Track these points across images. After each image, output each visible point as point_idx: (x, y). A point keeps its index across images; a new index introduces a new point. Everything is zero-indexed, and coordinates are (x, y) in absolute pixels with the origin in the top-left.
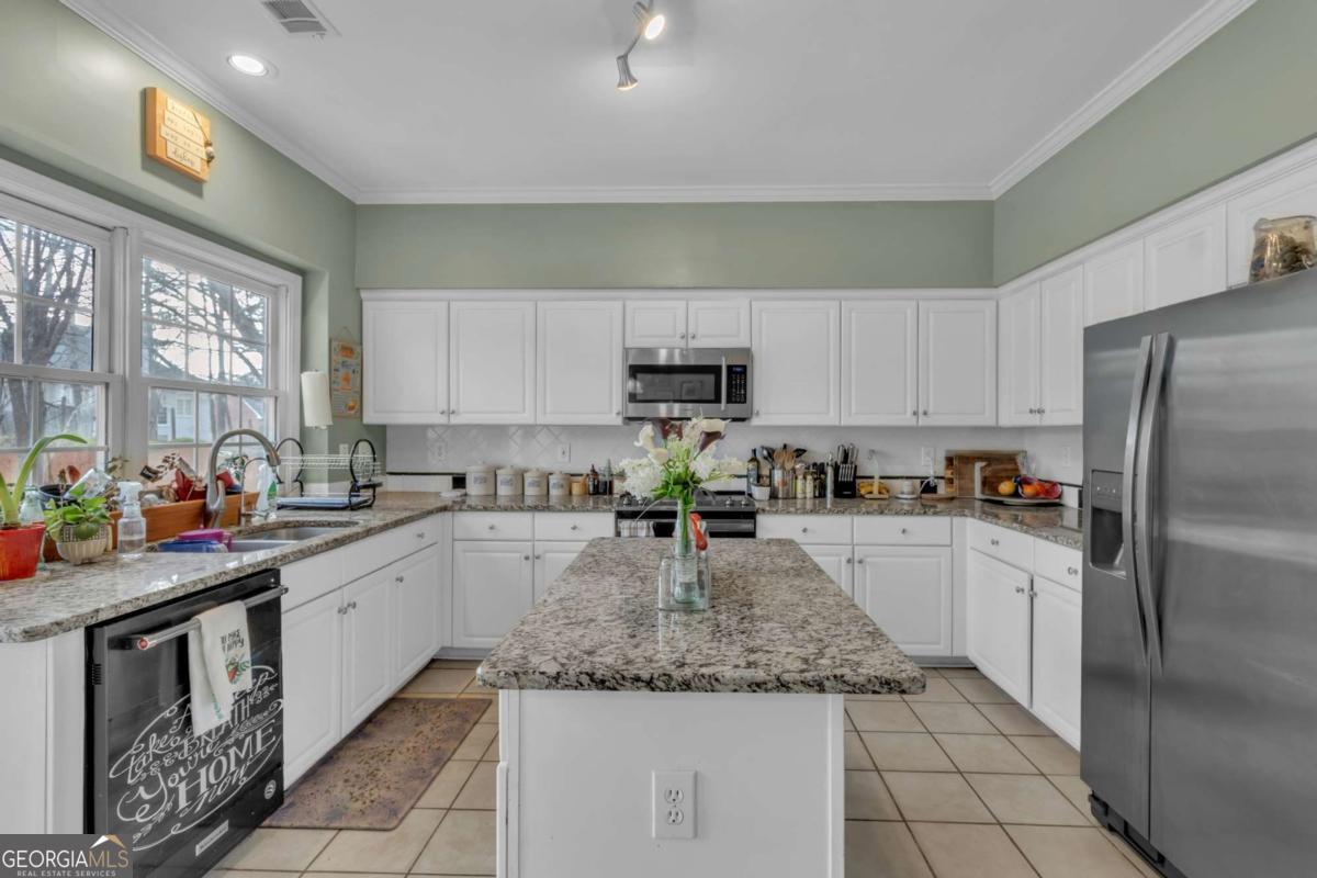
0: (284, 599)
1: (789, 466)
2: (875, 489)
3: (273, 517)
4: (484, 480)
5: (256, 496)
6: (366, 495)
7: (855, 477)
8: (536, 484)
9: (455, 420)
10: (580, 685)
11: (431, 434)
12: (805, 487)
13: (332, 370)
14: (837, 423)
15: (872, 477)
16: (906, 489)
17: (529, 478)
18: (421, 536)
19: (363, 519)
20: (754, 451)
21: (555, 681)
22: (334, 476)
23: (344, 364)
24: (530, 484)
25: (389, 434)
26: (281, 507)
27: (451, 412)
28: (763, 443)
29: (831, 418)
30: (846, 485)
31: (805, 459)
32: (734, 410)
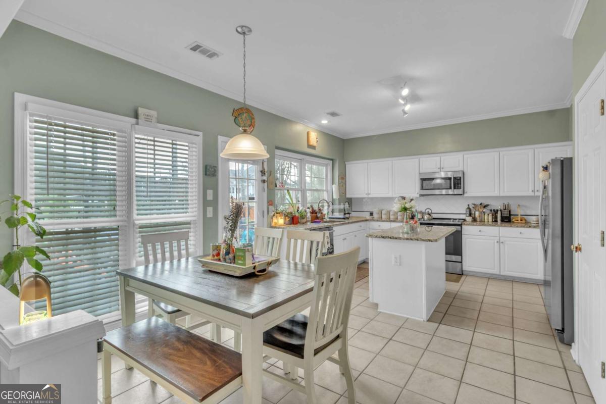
0: (334, 233)
1: (481, 210)
2: (519, 219)
3: (328, 220)
4: (378, 213)
5: (325, 214)
6: (347, 216)
7: (510, 215)
8: (394, 215)
9: (370, 196)
10: (380, 237)
11: (364, 200)
12: (488, 218)
13: (339, 184)
14: (499, 195)
15: (518, 215)
16: (535, 220)
17: (391, 213)
18: (361, 226)
19: (347, 221)
20: (469, 205)
21: (376, 237)
22: (340, 211)
23: (342, 182)
24: (392, 215)
25: (353, 201)
26: (329, 218)
27: (369, 194)
28: (471, 202)
29: (496, 194)
30: (506, 217)
31: (489, 208)
32: (456, 191)
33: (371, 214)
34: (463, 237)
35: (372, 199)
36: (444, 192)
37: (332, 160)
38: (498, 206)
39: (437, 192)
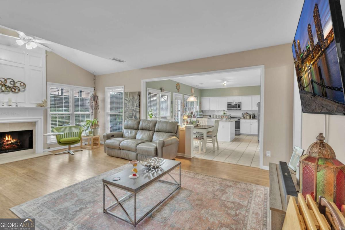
1: (246, 115)
2: (257, 117)
7: (255, 116)
8: (215, 116)
9: (210, 110)
11: (207, 111)
12: (248, 117)
13: (199, 105)
17: (217, 116)
25: (203, 111)
27: (209, 109)
28: (243, 112)
29: (250, 110)
30: (253, 117)
31: (249, 114)
32: (239, 109)
33: (210, 116)
34: (241, 123)
35: (210, 111)
36: (235, 109)
37: (197, 97)
38: (251, 113)
39: (233, 109)
